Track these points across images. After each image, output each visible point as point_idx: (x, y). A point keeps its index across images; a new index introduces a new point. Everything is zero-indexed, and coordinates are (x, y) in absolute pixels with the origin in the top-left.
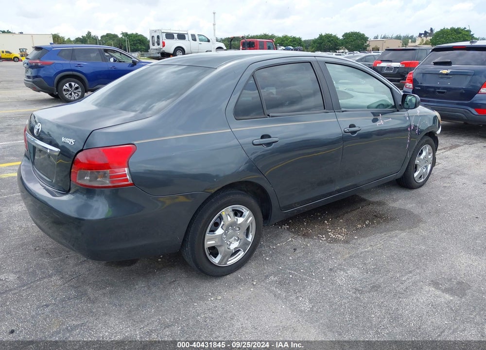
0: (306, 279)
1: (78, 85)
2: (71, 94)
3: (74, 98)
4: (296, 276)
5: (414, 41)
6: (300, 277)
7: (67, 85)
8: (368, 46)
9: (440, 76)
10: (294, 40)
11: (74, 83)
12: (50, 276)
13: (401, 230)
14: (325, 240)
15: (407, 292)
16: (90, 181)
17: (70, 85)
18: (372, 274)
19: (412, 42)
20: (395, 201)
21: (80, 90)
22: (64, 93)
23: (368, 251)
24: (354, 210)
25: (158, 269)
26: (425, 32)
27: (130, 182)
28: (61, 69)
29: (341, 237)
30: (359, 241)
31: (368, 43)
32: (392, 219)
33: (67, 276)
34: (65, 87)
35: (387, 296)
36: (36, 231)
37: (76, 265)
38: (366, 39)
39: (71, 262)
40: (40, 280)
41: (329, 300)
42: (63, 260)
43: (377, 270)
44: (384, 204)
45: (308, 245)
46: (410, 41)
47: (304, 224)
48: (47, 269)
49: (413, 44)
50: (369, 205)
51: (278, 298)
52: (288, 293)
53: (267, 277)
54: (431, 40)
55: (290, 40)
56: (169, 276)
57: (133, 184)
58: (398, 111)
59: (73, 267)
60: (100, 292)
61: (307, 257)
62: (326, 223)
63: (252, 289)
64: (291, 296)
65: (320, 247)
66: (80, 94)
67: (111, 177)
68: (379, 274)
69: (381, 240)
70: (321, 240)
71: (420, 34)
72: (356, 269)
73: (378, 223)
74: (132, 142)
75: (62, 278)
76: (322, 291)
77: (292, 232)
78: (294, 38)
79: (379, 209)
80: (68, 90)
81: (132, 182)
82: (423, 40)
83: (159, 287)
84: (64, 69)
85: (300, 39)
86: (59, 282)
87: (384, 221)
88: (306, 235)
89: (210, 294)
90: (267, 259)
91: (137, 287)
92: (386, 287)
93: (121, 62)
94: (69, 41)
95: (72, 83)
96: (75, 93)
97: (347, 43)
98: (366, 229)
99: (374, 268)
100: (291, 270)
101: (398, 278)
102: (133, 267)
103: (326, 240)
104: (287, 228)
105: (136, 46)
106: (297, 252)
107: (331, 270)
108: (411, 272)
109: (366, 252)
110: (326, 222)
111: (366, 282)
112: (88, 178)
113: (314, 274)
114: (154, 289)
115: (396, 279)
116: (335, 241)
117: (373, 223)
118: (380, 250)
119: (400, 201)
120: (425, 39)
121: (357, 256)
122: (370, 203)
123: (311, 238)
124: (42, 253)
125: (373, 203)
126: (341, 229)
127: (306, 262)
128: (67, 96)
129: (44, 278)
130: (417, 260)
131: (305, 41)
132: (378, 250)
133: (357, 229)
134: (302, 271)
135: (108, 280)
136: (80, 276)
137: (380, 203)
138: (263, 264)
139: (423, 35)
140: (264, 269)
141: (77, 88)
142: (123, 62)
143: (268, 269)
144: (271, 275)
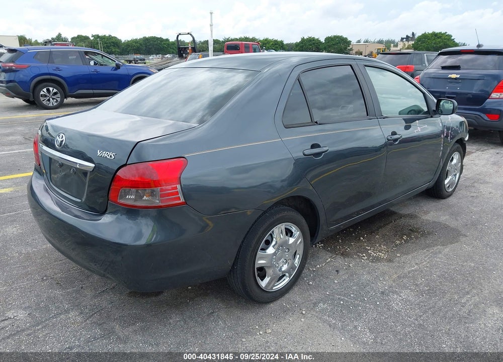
0: (359, 305)
1: (56, 91)
2: (49, 100)
3: (53, 104)
4: (347, 301)
5: (396, 46)
6: (352, 303)
7: (45, 90)
8: (351, 50)
9: (449, 81)
10: (276, 43)
11: (52, 88)
12: (67, 311)
13: (443, 245)
14: (366, 259)
15: (471, 316)
16: (135, 200)
17: (48, 90)
18: (428, 297)
19: (394, 46)
20: (426, 213)
21: (59, 95)
22: (42, 99)
23: (416, 271)
24: (387, 224)
25: (192, 299)
26: (407, 36)
27: (182, 200)
28: (38, 72)
29: (382, 255)
30: (403, 259)
31: (351, 47)
32: (429, 233)
33: (87, 311)
34: (42, 93)
35: (452, 321)
36: (39, 257)
37: (95, 297)
38: (349, 43)
39: (89, 293)
40: (55, 316)
41: (391, 328)
42: (77, 292)
43: (431, 292)
44: (416, 217)
45: (351, 265)
46: (392, 45)
47: (338, 241)
48: (61, 303)
49: (395, 49)
50: (401, 218)
51: (334, 329)
52: (344, 322)
53: (315, 304)
54: (413, 44)
55: (271, 43)
56: (206, 306)
57: (185, 203)
58: (432, 117)
59: (91, 300)
60: (130, 329)
61: (353, 280)
62: (362, 240)
63: (302, 320)
64: (348, 325)
65: (363, 267)
66: (59, 100)
67: (162, 196)
68: (436, 296)
69: (425, 257)
70: (363, 259)
71: (402, 39)
72: (409, 291)
73: (417, 238)
74: (182, 156)
75: (81, 313)
76: (380, 319)
77: (328, 251)
78: (276, 41)
79: (412, 222)
80: (45, 96)
81: (184, 201)
82: (405, 45)
83: (196, 320)
84: (41, 73)
85: (282, 42)
86: (79, 319)
87: (422, 235)
88: (344, 255)
89: (257, 327)
90: (311, 283)
91: (171, 321)
92: (447, 311)
93: (103, 65)
94: (37, 43)
95: (50, 88)
96: (53, 99)
97: (329, 47)
98: (406, 245)
99: (428, 290)
100: (340, 295)
101: (457, 300)
102: (161, 297)
103: (368, 259)
104: (322, 246)
105: (109, 49)
106: (341, 273)
107: (383, 293)
108: (468, 293)
109: (413, 270)
110: (362, 238)
111: (425, 306)
112: (133, 197)
113: (366, 299)
114: (191, 324)
115: (456, 302)
116: (377, 260)
117: (411, 239)
118: (428, 269)
119: (432, 213)
120: (406, 43)
121: (405, 276)
122: (401, 216)
123: (351, 257)
124: (51, 284)
125: (405, 216)
126: (380, 246)
127: (355, 286)
128: (44, 102)
129: (60, 314)
130: (470, 279)
131: (287, 45)
132: (425, 269)
133: (396, 246)
134: (352, 295)
135: (135, 314)
136: (102, 310)
137: (412, 216)
138: (307, 289)
139: (405, 40)
140: (310, 295)
141: (55, 94)
142: (105, 65)
143: (315, 295)
144: (319, 303)
